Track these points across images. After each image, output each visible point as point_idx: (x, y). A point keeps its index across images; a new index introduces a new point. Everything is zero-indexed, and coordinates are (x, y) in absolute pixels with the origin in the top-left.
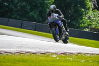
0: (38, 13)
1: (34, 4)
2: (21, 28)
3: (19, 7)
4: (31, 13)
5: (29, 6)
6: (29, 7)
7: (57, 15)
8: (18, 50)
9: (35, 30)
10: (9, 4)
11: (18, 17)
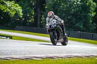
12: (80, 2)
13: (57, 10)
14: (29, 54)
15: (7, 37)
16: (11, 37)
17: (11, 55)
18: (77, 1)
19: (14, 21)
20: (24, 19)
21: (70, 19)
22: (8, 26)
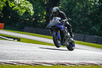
0: (99, 28)
1: (96, 19)
2: (84, 41)
3: (81, 22)
4: (93, 28)
5: (91, 20)
6: (91, 22)
7: (60, 19)
8: (81, 62)
9: (97, 43)
10: (72, 19)
11: (81, 31)
12: (98, 2)
13: (71, 10)
14: (38, 60)
15: (14, 38)
16: (19, 40)
17: (18, 59)
18: (95, 1)
19: (23, 22)
20: (34, 19)
21: (86, 21)
22: (16, 26)
